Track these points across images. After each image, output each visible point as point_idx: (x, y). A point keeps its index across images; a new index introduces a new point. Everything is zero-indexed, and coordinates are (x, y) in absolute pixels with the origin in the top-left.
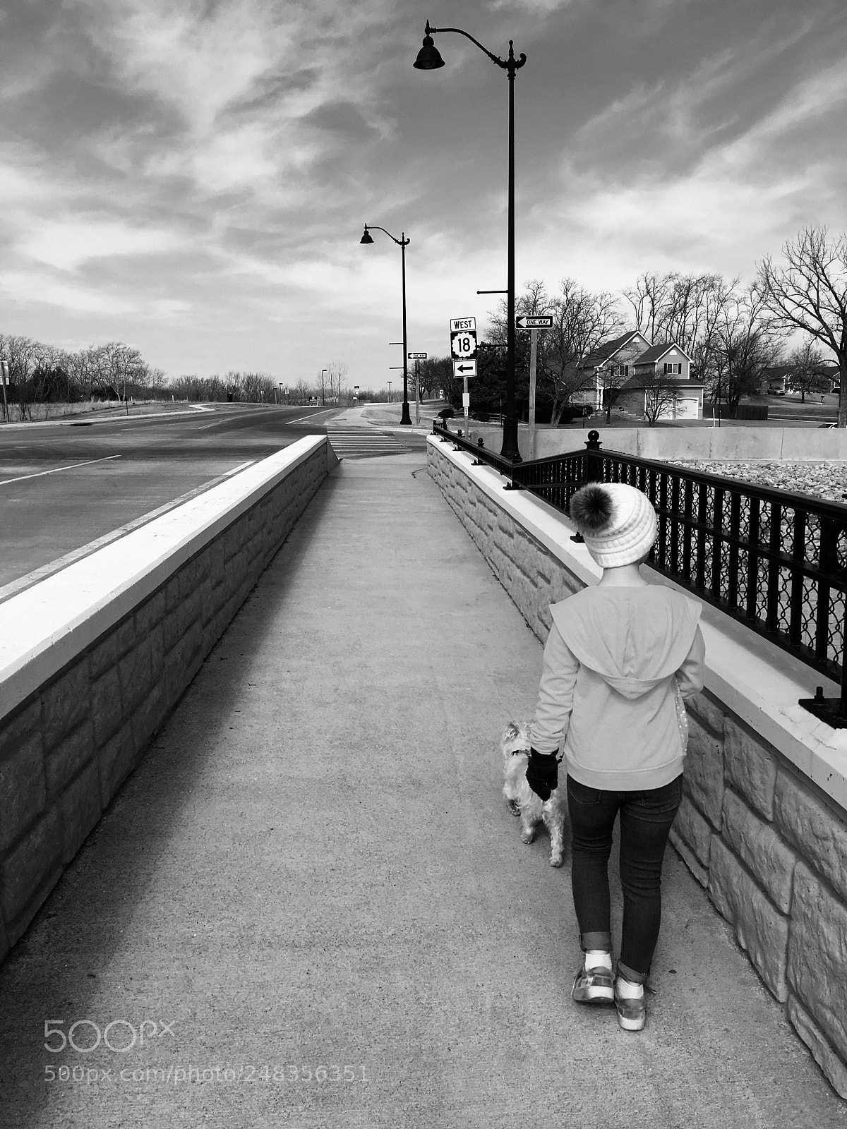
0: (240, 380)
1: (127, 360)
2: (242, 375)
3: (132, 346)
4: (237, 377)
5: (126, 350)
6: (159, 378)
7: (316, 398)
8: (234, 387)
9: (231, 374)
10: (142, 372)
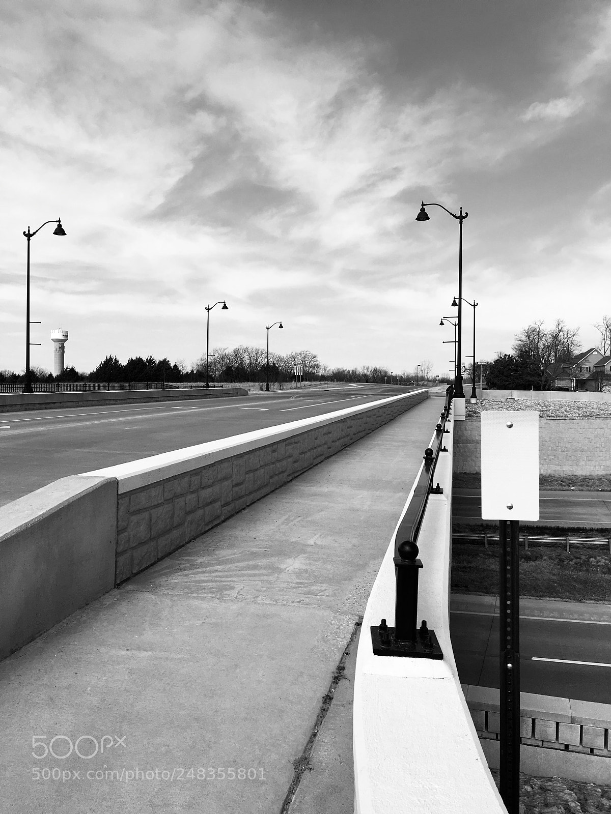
0: (369, 371)
1: (310, 360)
2: (370, 368)
3: (314, 353)
4: (368, 368)
5: (310, 354)
6: (325, 369)
7: (414, 382)
8: (365, 375)
9: (364, 367)
10: (317, 366)
